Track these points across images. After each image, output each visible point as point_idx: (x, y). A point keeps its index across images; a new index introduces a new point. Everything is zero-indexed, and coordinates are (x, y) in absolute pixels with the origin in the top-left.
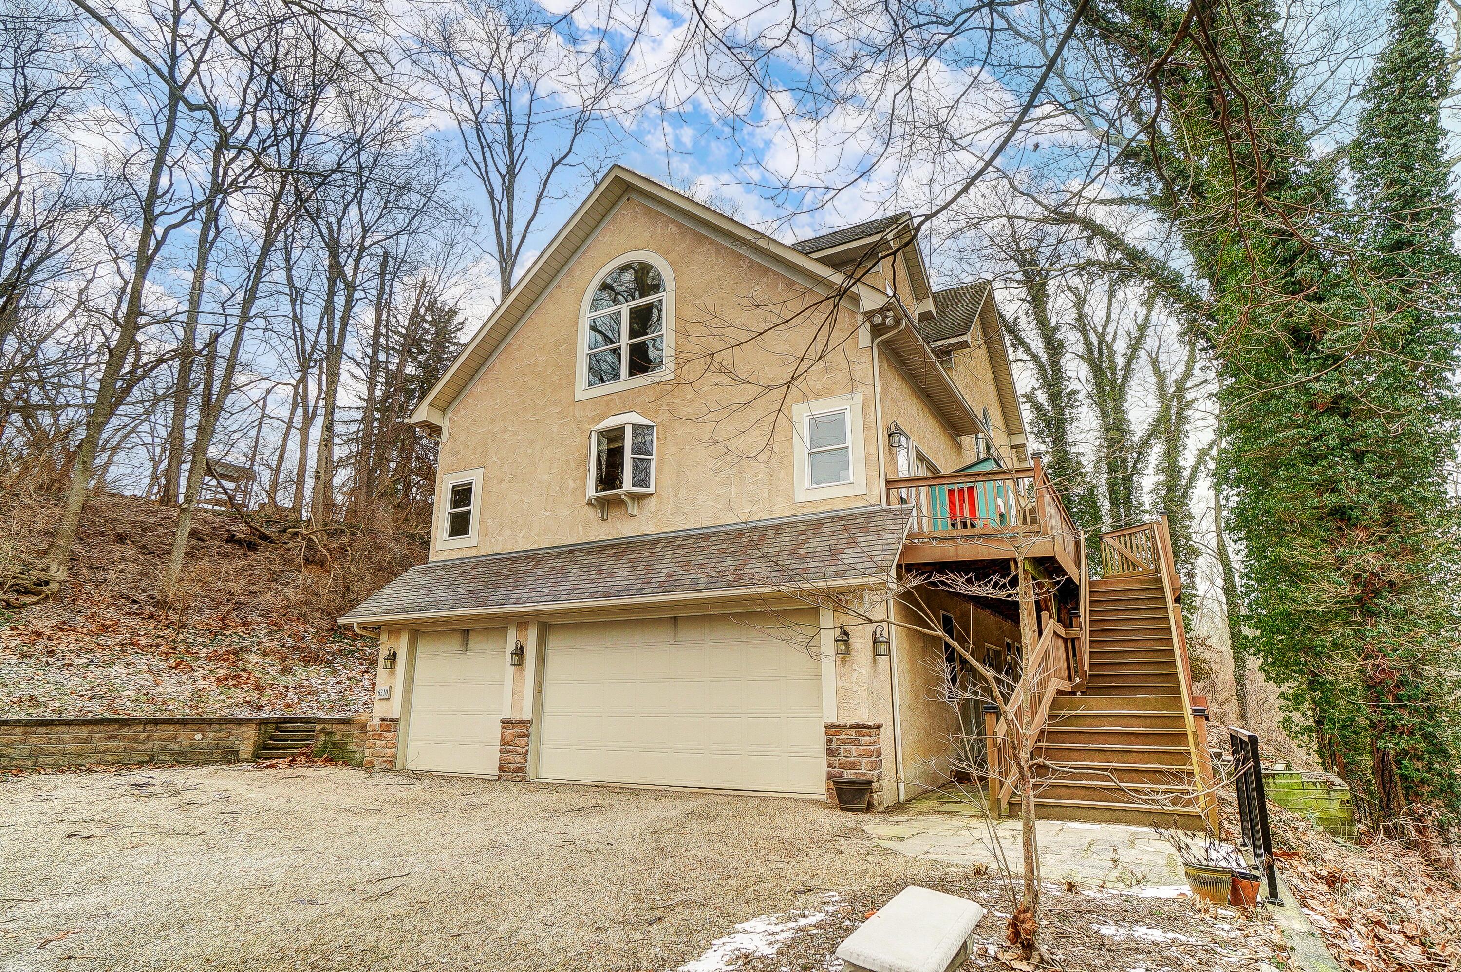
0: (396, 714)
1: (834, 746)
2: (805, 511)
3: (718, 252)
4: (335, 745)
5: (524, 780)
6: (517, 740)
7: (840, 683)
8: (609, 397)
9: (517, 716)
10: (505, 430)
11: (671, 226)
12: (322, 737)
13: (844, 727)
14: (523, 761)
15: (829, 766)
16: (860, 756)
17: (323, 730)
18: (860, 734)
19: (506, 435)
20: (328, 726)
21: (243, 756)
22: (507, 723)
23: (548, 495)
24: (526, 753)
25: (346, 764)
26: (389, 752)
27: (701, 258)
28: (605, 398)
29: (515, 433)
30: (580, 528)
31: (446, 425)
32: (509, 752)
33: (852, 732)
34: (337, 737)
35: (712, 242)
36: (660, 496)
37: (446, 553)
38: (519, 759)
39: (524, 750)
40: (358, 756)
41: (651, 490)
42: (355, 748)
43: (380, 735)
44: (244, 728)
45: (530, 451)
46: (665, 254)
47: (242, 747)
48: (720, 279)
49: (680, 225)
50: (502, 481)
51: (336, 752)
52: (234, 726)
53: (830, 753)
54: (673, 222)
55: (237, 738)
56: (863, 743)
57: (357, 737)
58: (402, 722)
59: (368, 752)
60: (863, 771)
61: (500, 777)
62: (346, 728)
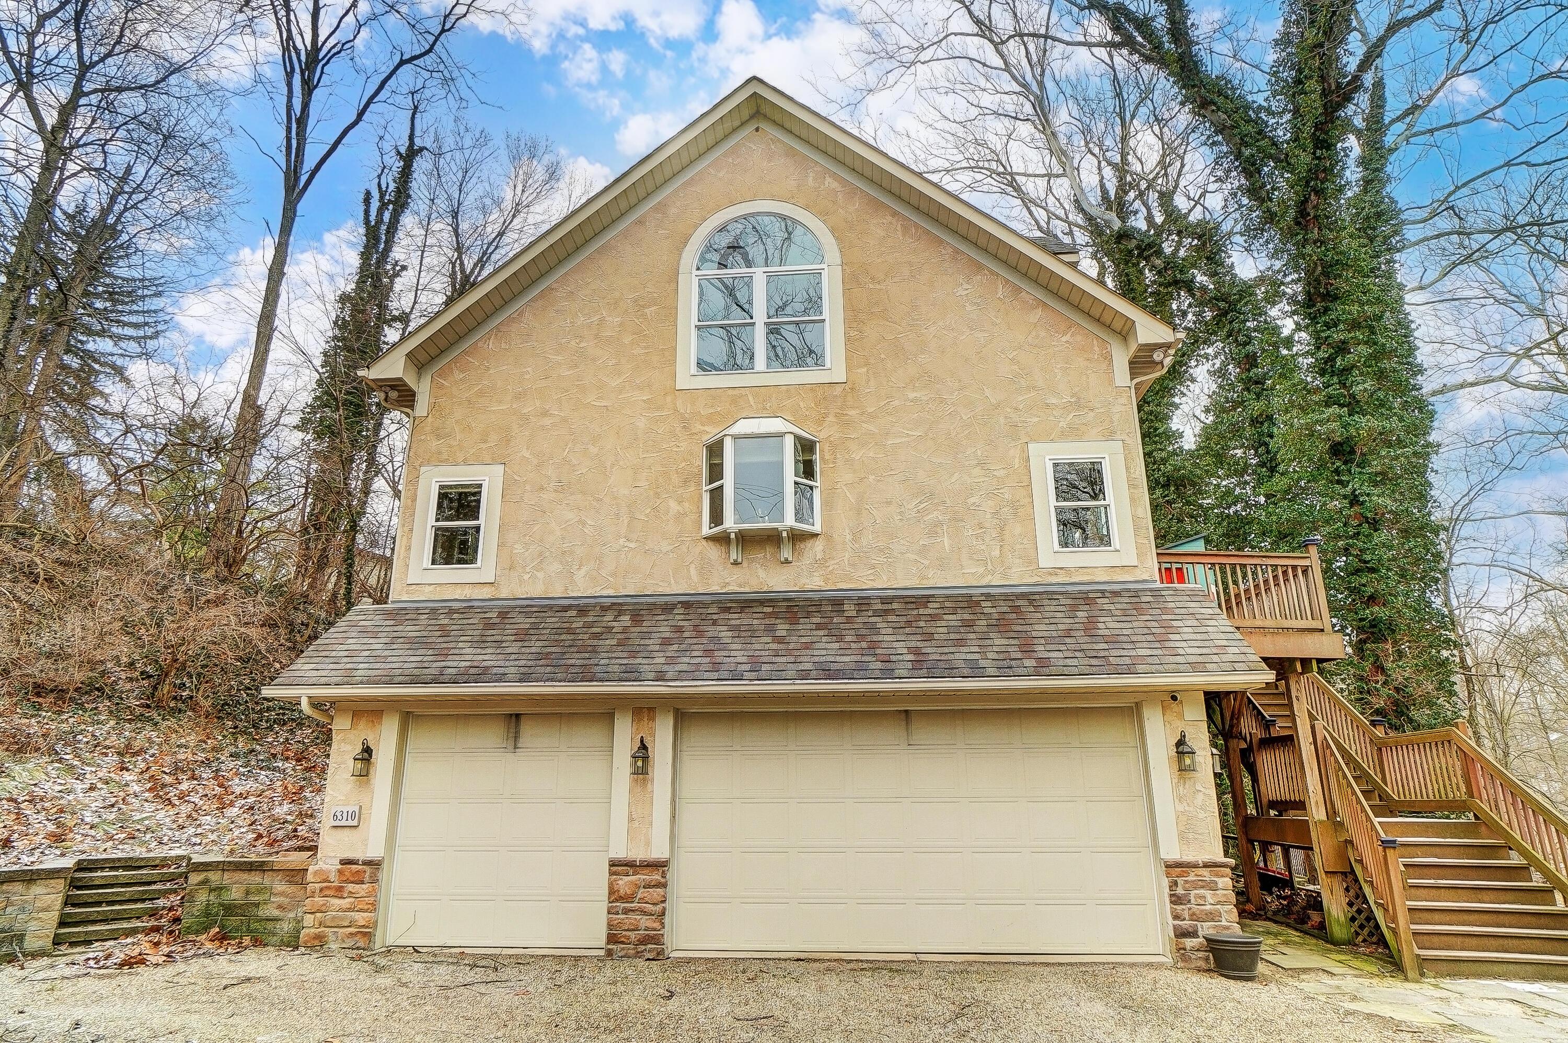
0: (374, 851)
1: (1180, 891)
2: (1054, 580)
3: (905, 229)
4: (230, 909)
5: (659, 956)
6: (641, 893)
7: (1180, 808)
8: (736, 392)
9: (638, 854)
10: (545, 414)
11: (829, 180)
12: (202, 897)
13: (1196, 866)
14: (657, 925)
15: (1176, 917)
16: (1219, 903)
17: (205, 882)
18: (1217, 875)
19: (547, 421)
20: (214, 877)
21: (31, 943)
22: (618, 866)
23: (633, 518)
24: (663, 914)
25: (258, 943)
26: (361, 918)
27: (881, 233)
28: (730, 392)
29: (565, 420)
30: (693, 572)
31: (423, 390)
32: (626, 911)
33: (1205, 872)
34: (235, 894)
35: (895, 214)
36: (829, 538)
37: (428, 589)
38: (645, 922)
39: (659, 908)
40: (286, 927)
41: (817, 528)
42: (276, 913)
43: (340, 889)
44: (38, 889)
45: (593, 450)
46: (823, 215)
47: (33, 926)
48: (910, 264)
49: (843, 182)
50: (542, 488)
51: (233, 921)
52: (18, 887)
53: (1176, 900)
54: (834, 176)
55: (23, 910)
56: (1220, 885)
57: (282, 894)
58: (385, 866)
59: (309, 920)
60: (1224, 923)
61: (610, 953)
62: (255, 878)
